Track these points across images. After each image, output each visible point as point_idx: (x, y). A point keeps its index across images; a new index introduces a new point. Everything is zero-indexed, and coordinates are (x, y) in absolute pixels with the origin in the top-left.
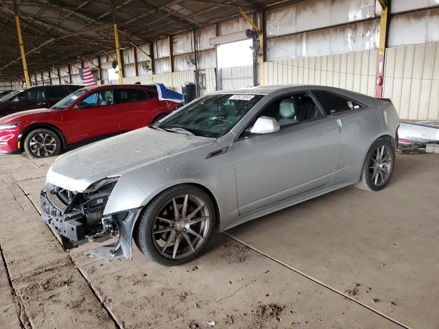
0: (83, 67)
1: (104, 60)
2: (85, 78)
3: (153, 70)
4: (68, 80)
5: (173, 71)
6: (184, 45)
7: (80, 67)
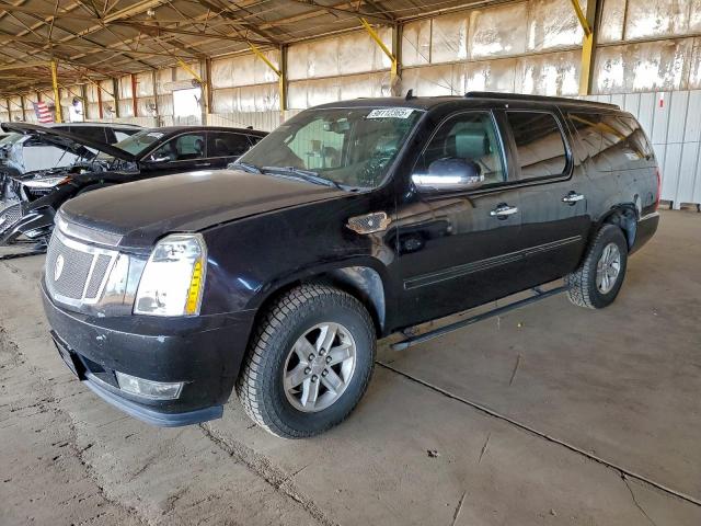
0: (39, 99)
1: (65, 94)
2: (42, 115)
3: (117, 111)
4: (21, 117)
5: (136, 115)
6: (145, 87)
7: (36, 100)
